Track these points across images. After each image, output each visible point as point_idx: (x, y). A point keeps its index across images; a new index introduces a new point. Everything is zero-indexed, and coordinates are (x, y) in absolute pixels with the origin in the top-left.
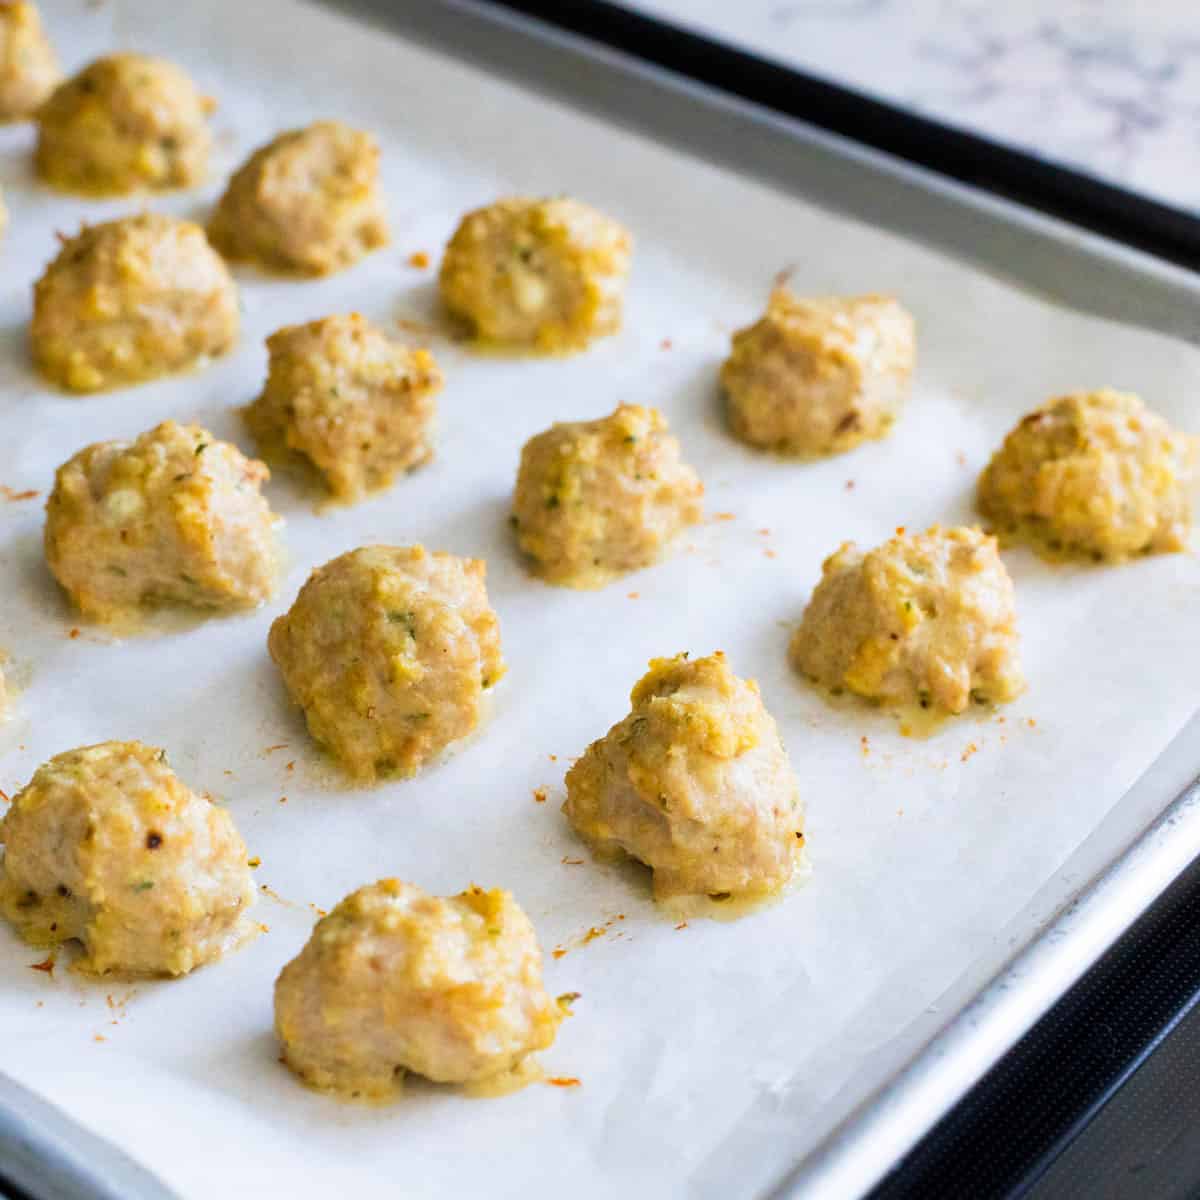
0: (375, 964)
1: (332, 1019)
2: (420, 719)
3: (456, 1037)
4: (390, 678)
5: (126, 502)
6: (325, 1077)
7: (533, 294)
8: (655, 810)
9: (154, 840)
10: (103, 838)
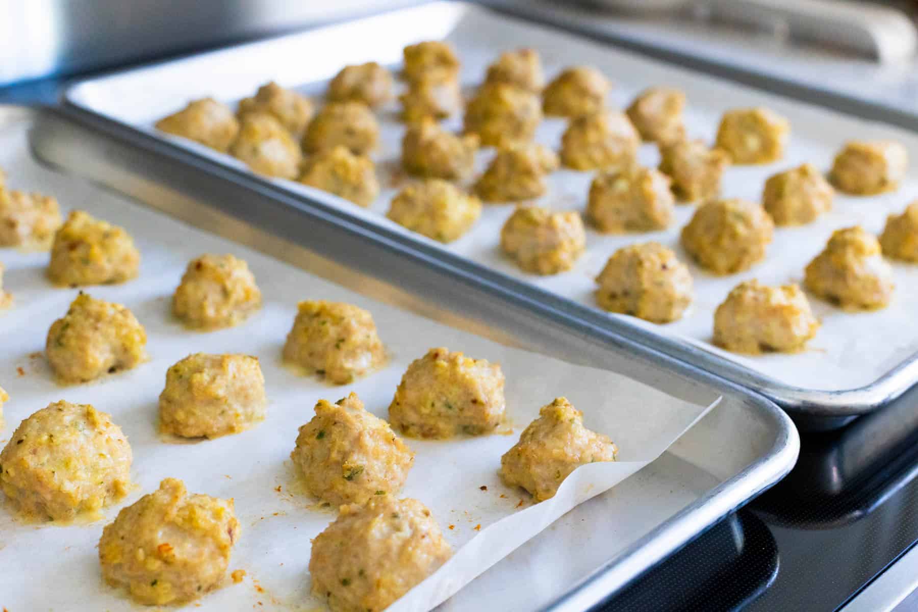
0: (755, 299)
1: (739, 319)
2: (744, 252)
3: (786, 325)
4: (734, 236)
5: (622, 186)
6: (734, 346)
7: (753, 143)
8: (841, 273)
9: (664, 267)
10: (647, 265)
